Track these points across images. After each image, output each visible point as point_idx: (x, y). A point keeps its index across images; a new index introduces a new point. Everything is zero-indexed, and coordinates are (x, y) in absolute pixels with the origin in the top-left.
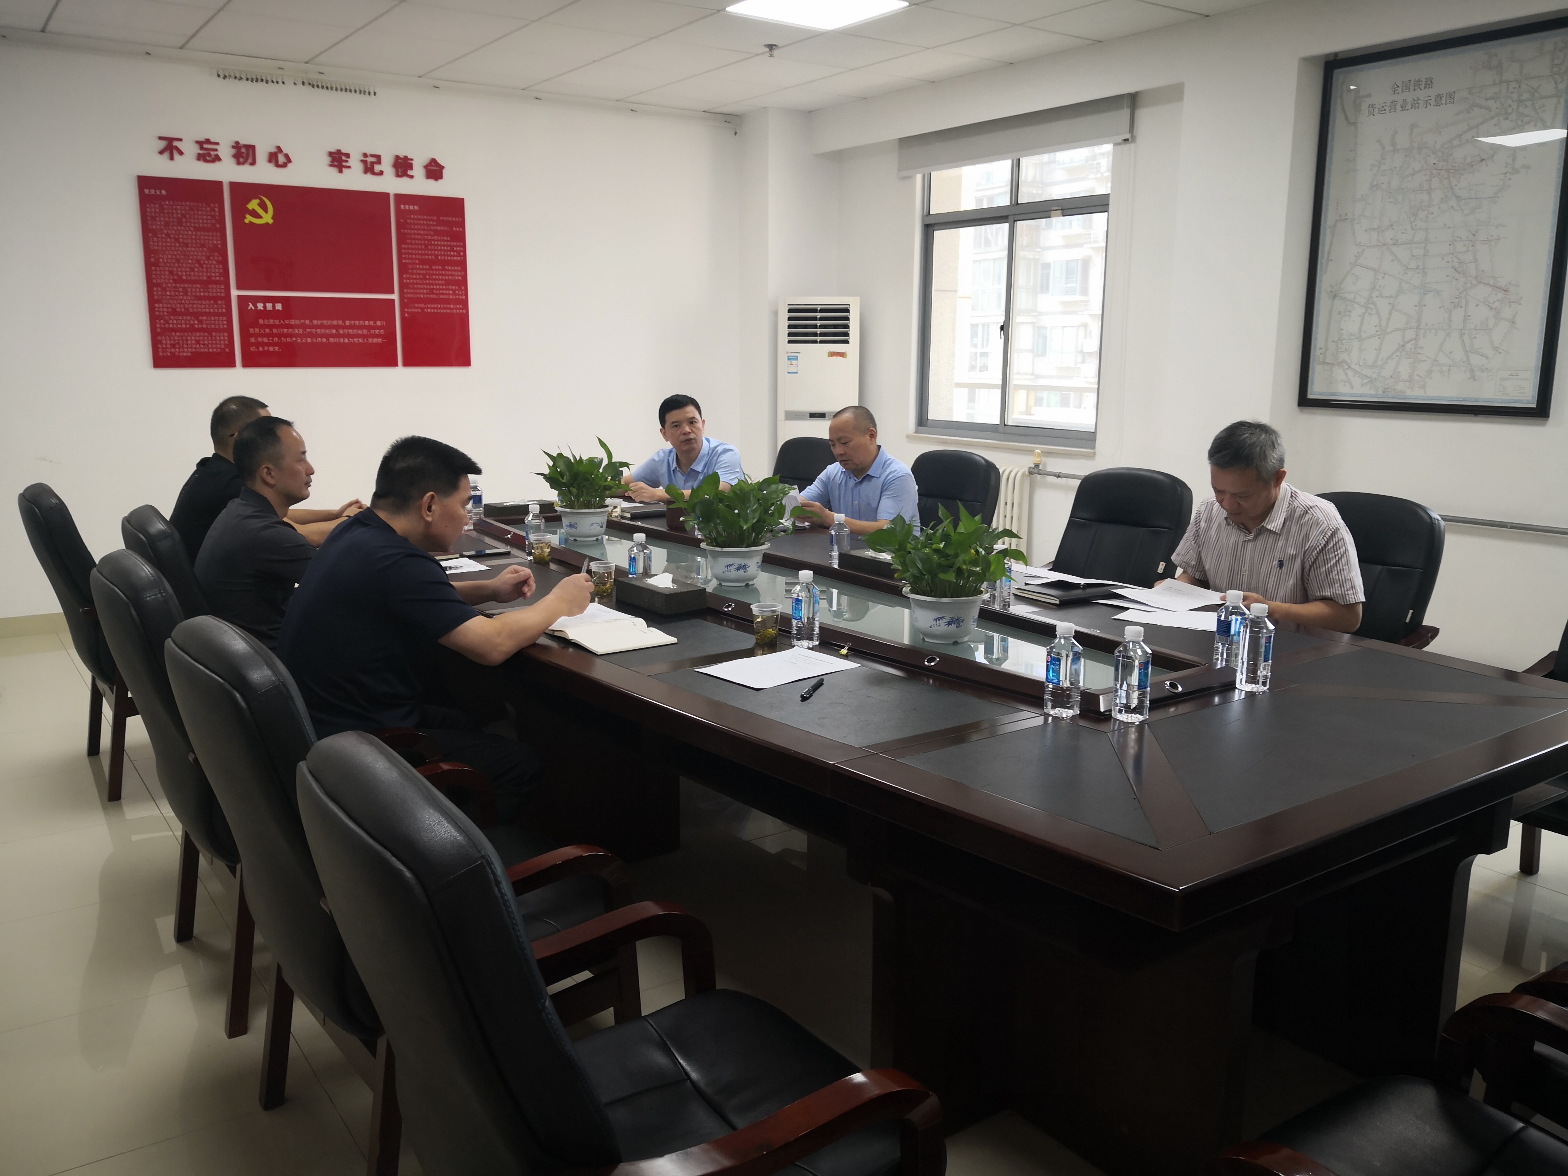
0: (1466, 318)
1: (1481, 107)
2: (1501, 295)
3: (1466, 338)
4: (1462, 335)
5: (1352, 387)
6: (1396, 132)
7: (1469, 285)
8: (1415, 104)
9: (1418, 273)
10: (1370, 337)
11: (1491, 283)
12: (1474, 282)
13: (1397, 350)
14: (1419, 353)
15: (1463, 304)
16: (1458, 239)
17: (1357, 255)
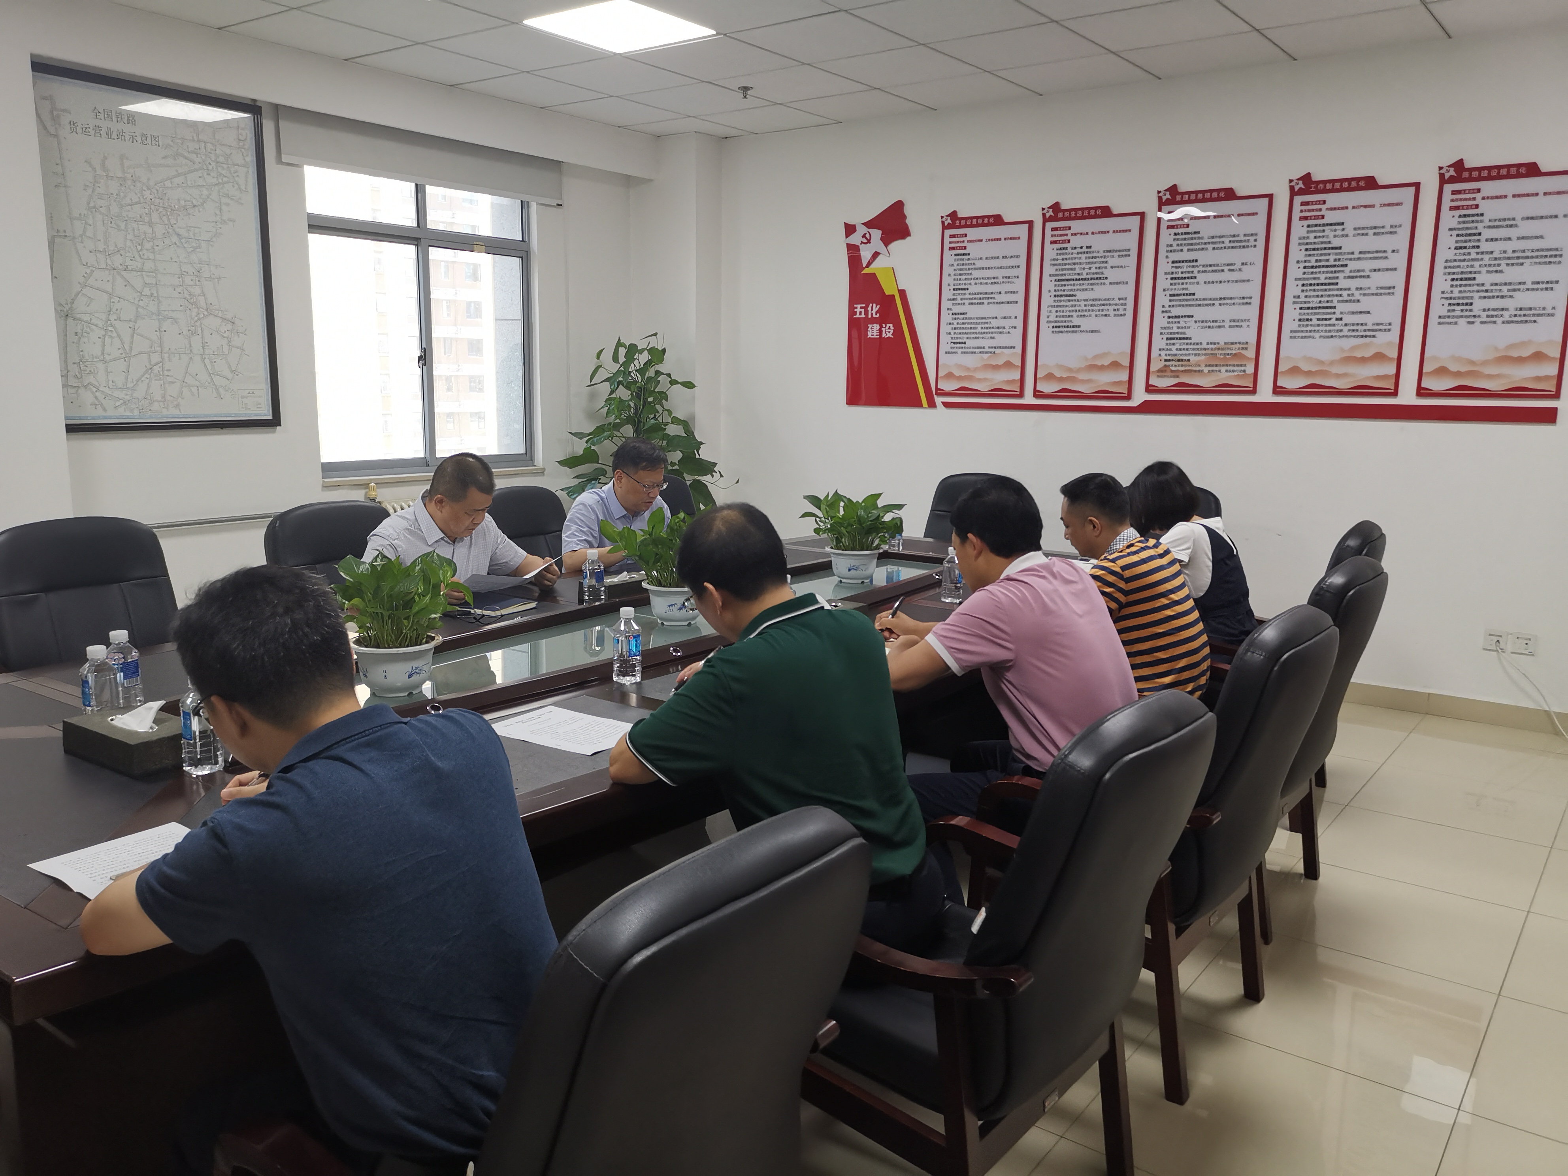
0: (204, 345)
1: (186, 158)
2: (230, 327)
3: (207, 361)
4: (203, 360)
5: (105, 410)
6: (105, 158)
7: (202, 316)
8: (121, 135)
9: (153, 300)
10: (115, 360)
11: (220, 314)
12: (206, 313)
13: (146, 372)
14: (168, 375)
15: (200, 332)
16: (185, 273)
17: (85, 275)
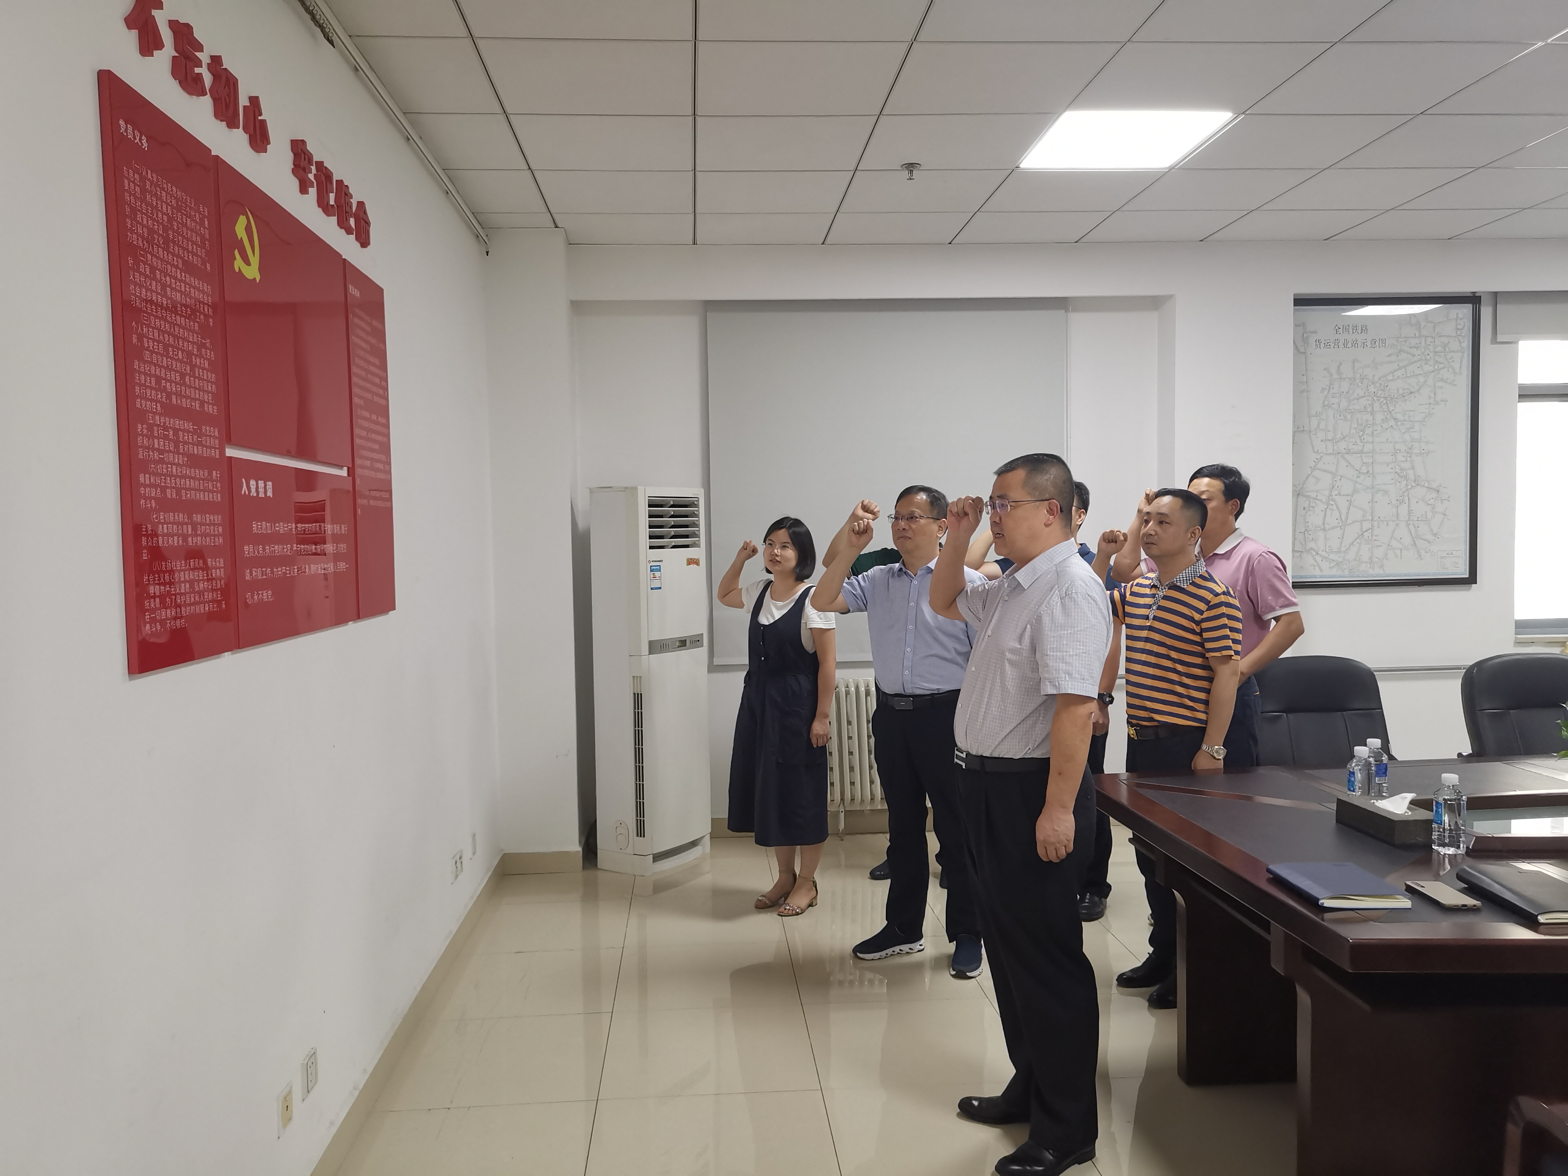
0: (1410, 512)
1: (1407, 353)
2: (1434, 495)
3: (1411, 527)
4: (1408, 525)
5: (1321, 570)
6: (1341, 364)
7: (1410, 487)
8: (1355, 344)
9: (1369, 477)
10: (1333, 528)
11: (1426, 485)
12: (1413, 484)
13: (1358, 537)
14: (1376, 540)
15: (1407, 501)
16: (1398, 451)
17: (1316, 460)
